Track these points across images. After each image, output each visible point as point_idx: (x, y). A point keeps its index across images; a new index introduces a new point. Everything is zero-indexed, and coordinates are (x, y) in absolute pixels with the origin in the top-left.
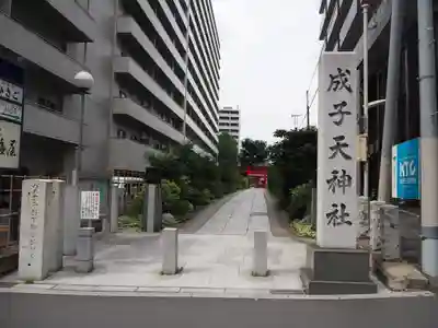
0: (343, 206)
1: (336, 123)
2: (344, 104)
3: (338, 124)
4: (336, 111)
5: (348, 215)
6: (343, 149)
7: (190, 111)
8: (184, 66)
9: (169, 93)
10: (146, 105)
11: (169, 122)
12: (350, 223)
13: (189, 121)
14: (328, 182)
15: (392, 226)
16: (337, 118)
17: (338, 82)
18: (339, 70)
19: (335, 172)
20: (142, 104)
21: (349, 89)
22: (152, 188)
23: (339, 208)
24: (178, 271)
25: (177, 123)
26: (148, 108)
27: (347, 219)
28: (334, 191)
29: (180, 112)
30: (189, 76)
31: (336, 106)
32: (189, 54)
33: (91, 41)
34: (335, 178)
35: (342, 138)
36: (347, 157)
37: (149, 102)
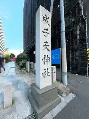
0: (47, 69)
1: (45, 36)
2: (47, 30)
4: (44, 31)
5: (49, 72)
6: (47, 47)
12: (49, 75)
14: (42, 59)
16: (45, 34)
17: (45, 20)
18: (46, 16)
19: (45, 56)
21: (49, 25)
23: (46, 70)
27: (49, 74)
28: (44, 63)
31: (45, 29)
34: (45, 58)
35: (47, 42)
36: (49, 50)
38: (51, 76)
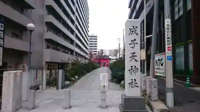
0: (135, 80)
2: (135, 40)
3: (133, 48)
4: (131, 43)
5: (137, 83)
6: (135, 58)
7: (77, 37)
8: (74, 19)
9: (68, 30)
11: (68, 41)
12: (138, 86)
14: (129, 70)
15: (155, 87)
16: (132, 45)
17: (133, 31)
18: (133, 27)
19: (132, 67)
20: (57, 35)
21: (137, 34)
22: (61, 71)
23: (133, 81)
24: (70, 107)
25: (72, 42)
26: (59, 36)
28: (131, 74)
29: (73, 37)
30: (76, 23)
31: (132, 41)
32: (76, 14)
33: (34, 9)
34: (132, 69)
35: (134, 53)
36: (136, 61)
37: (60, 34)
38: (139, 88)
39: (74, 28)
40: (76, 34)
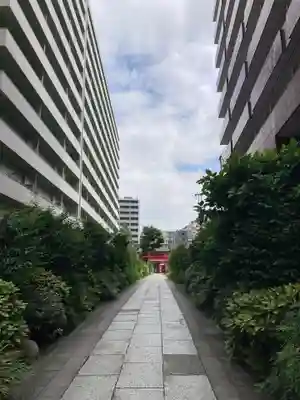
9: (60, 172)
10: (27, 183)
13: (84, 205)
20: (23, 183)
25: (70, 206)
26: (29, 187)
30: (84, 158)
32: (85, 136)
37: (32, 180)
39: (77, 171)
40: (84, 187)
